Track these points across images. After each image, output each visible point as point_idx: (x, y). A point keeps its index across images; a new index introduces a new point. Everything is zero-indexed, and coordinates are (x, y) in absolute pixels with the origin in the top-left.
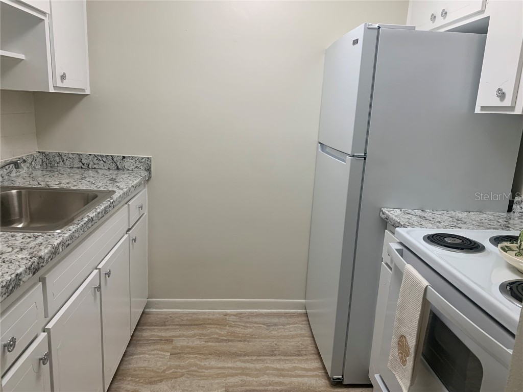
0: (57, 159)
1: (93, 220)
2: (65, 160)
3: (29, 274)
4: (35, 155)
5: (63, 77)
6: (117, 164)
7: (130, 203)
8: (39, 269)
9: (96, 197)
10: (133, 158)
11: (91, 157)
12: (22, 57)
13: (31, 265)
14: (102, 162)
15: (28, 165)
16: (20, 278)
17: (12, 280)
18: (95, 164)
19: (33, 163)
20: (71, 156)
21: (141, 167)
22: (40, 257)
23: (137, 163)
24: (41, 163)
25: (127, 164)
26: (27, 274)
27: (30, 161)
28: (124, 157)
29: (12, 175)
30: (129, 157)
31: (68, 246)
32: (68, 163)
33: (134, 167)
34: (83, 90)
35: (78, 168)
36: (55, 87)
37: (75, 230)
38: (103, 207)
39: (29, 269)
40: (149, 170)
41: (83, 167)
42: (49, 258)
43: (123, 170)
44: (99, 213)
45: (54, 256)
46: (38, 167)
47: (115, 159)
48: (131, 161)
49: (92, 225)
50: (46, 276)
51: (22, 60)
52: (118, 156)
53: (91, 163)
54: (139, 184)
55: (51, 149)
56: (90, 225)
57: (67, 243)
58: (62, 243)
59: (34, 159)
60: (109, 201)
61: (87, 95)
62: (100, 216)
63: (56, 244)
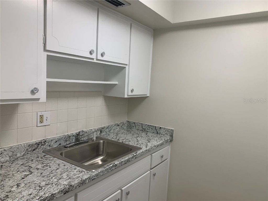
0: (133, 125)
1: (116, 166)
2: (136, 126)
3: (61, 194)
4: (124, 123)
5: (132, 91)
6: (157, 131)
7: (153, 155)
8: (69, 191)
9: (131, 150)
10: (165, 129)
11: (146, 126)
12: (117, 83)
13: (63, 190)
14: (151, 129)
15: (120, 127)
16: (54, 196)
17: (48, 197)
18: (148, 129)
19: (123, 126)
20: (139, 124)
21: (168, 134)
22: (71, 186)
23: (167, 132)
24: (127, 126)
25: (162, 131)
26: (59, 194)
27: (121, 125)
28: (161, 128)
29: (111, 132)
30: (163, 128)
31: (93, 180)
32: (137, 127)
33: (165, 133)
34: (146, 95)
35: (141, 130)
36: (128, 95)
37: (101, 172)
38: (127, 158)
39: (62, 191)
40: (172, 136)
41: (143, 130)
42: (77, 186)
43: (160, 134)
44: (122, 162)
45: (81, 185)
46: (125, 128)
47: (156, 128)
48: (164, 130)
49: (115, 168)
50: (78, 194)
51: (116, 84)
52: (158, 127)
53: (146, 128)
54: (162, 144)
55: (132, 120)
56: (114, 168)
57: (93, 178)
58: (89, 178)
59: (123, 124)
60: (133, 155)
61: (148, 97)
62: (123, 163)
63: (84, 179)
